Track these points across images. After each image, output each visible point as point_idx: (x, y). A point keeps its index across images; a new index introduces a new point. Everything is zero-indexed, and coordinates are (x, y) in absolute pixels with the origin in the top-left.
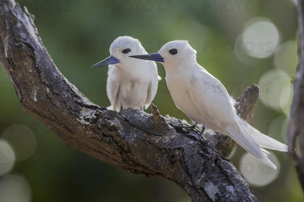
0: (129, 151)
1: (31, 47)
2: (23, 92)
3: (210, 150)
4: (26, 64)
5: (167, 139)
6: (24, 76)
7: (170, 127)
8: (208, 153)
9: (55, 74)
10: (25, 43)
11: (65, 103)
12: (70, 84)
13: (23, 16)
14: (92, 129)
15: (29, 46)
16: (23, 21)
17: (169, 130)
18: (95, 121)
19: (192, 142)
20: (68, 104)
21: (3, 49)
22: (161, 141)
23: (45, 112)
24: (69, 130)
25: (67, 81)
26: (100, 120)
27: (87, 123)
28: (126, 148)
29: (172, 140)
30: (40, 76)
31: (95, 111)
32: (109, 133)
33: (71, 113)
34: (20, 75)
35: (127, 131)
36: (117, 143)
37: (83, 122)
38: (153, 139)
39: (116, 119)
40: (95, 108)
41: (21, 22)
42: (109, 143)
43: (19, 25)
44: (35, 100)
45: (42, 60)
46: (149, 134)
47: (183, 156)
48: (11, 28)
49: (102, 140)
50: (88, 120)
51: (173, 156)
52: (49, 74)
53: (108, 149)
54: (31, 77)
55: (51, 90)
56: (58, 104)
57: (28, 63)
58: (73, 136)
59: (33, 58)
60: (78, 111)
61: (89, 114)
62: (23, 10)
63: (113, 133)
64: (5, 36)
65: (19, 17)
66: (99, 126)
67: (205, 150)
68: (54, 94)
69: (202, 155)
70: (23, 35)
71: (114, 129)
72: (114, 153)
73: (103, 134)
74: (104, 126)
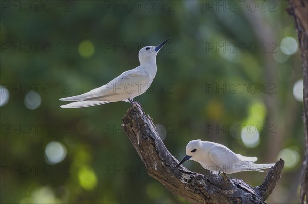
0: (210, 199)
1: (153, 139)
2: (149, 164)
3: (257, 198)
4: (150, 148)
5: (232, 192)
6: (149, 155)
7: (234, 185)
8: (256, 200)
9: (167, 154)
10: (150, 136)
11: (173, 170)
12: (175, 159)
13: (147, 120)
14: (189, 185)
15: (152, 138)
16: (148, 123)
17: (233, 186)
18: (190, 181)
19: (246, 194)
20: (175, 171)
21: (136, 140)
22: (228, 193)
23: (161, 176)
24: (176, 186)
25: (174, 158)
26: (193, 180)
27: (186, 182)
28: (208, 197)
29: (235, 192)
30: (158, 155)
31: (190, 175)
32: (199, 188)
33: (176, 177)
34: (147, 154)
35: (209, 187)
36: (203, 194)
37: (183, 181)
38: (224, 191)
39: (202, 180)
40: (191, 173)
41: (146, 124)
42: (199, 194)
43: (145, 125)
44: (156, 169)
45: (159, 145)
46: (222, 189)
47: (241, 202)
48: (141, 127)
49: (194, 192)
50: (186, 180)
51: (236, 202)
52: (163, 154)
53: (198, 197)
54: (153, 156)
55: (165, 163)
56: (169, 171)
57: (151, 147)
58: (178, 190)
59: (154, 145)
60: (180, 175)
61: (187, 177)
62: (147, 116)
63: (201, 188)
64: (137, 132)
65: (145, 121)
66: (193, 184)
67: (254, 198)
68: (166, 165)
69: (252, 202)
70: (148, 131)
71: (202, 186)
72: (201, 200)
73: (195, 189)
74: (196, 184)
